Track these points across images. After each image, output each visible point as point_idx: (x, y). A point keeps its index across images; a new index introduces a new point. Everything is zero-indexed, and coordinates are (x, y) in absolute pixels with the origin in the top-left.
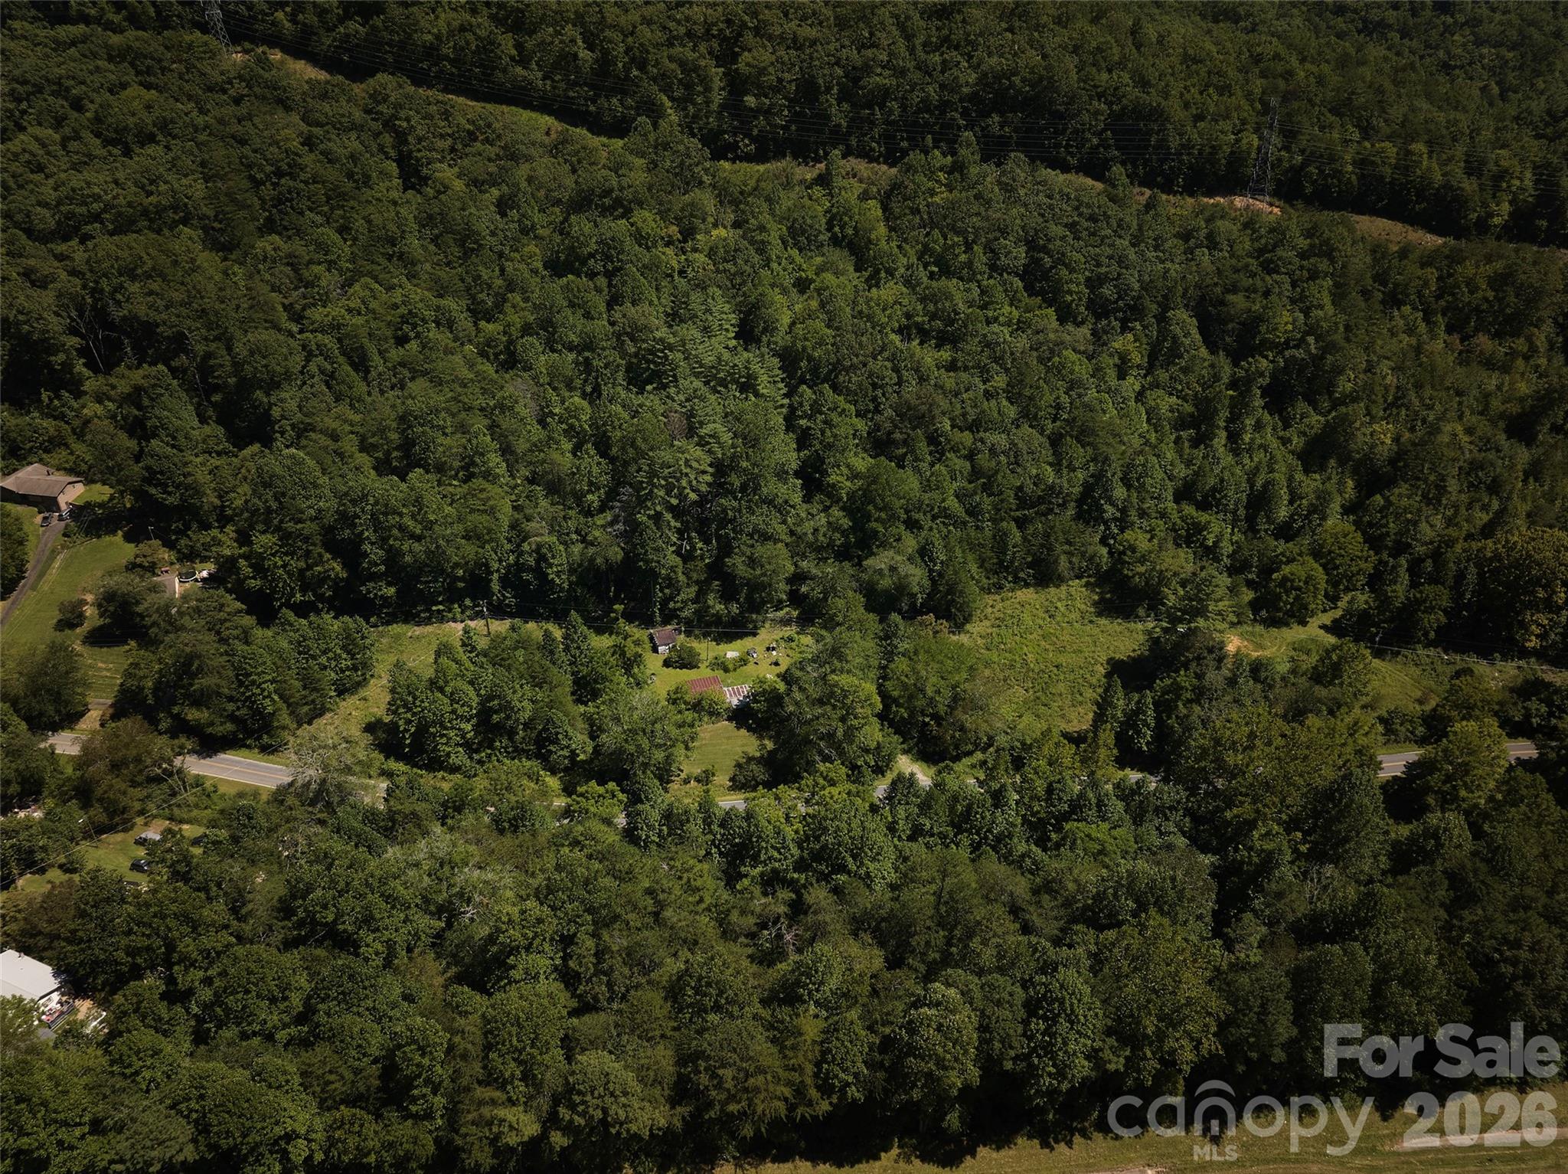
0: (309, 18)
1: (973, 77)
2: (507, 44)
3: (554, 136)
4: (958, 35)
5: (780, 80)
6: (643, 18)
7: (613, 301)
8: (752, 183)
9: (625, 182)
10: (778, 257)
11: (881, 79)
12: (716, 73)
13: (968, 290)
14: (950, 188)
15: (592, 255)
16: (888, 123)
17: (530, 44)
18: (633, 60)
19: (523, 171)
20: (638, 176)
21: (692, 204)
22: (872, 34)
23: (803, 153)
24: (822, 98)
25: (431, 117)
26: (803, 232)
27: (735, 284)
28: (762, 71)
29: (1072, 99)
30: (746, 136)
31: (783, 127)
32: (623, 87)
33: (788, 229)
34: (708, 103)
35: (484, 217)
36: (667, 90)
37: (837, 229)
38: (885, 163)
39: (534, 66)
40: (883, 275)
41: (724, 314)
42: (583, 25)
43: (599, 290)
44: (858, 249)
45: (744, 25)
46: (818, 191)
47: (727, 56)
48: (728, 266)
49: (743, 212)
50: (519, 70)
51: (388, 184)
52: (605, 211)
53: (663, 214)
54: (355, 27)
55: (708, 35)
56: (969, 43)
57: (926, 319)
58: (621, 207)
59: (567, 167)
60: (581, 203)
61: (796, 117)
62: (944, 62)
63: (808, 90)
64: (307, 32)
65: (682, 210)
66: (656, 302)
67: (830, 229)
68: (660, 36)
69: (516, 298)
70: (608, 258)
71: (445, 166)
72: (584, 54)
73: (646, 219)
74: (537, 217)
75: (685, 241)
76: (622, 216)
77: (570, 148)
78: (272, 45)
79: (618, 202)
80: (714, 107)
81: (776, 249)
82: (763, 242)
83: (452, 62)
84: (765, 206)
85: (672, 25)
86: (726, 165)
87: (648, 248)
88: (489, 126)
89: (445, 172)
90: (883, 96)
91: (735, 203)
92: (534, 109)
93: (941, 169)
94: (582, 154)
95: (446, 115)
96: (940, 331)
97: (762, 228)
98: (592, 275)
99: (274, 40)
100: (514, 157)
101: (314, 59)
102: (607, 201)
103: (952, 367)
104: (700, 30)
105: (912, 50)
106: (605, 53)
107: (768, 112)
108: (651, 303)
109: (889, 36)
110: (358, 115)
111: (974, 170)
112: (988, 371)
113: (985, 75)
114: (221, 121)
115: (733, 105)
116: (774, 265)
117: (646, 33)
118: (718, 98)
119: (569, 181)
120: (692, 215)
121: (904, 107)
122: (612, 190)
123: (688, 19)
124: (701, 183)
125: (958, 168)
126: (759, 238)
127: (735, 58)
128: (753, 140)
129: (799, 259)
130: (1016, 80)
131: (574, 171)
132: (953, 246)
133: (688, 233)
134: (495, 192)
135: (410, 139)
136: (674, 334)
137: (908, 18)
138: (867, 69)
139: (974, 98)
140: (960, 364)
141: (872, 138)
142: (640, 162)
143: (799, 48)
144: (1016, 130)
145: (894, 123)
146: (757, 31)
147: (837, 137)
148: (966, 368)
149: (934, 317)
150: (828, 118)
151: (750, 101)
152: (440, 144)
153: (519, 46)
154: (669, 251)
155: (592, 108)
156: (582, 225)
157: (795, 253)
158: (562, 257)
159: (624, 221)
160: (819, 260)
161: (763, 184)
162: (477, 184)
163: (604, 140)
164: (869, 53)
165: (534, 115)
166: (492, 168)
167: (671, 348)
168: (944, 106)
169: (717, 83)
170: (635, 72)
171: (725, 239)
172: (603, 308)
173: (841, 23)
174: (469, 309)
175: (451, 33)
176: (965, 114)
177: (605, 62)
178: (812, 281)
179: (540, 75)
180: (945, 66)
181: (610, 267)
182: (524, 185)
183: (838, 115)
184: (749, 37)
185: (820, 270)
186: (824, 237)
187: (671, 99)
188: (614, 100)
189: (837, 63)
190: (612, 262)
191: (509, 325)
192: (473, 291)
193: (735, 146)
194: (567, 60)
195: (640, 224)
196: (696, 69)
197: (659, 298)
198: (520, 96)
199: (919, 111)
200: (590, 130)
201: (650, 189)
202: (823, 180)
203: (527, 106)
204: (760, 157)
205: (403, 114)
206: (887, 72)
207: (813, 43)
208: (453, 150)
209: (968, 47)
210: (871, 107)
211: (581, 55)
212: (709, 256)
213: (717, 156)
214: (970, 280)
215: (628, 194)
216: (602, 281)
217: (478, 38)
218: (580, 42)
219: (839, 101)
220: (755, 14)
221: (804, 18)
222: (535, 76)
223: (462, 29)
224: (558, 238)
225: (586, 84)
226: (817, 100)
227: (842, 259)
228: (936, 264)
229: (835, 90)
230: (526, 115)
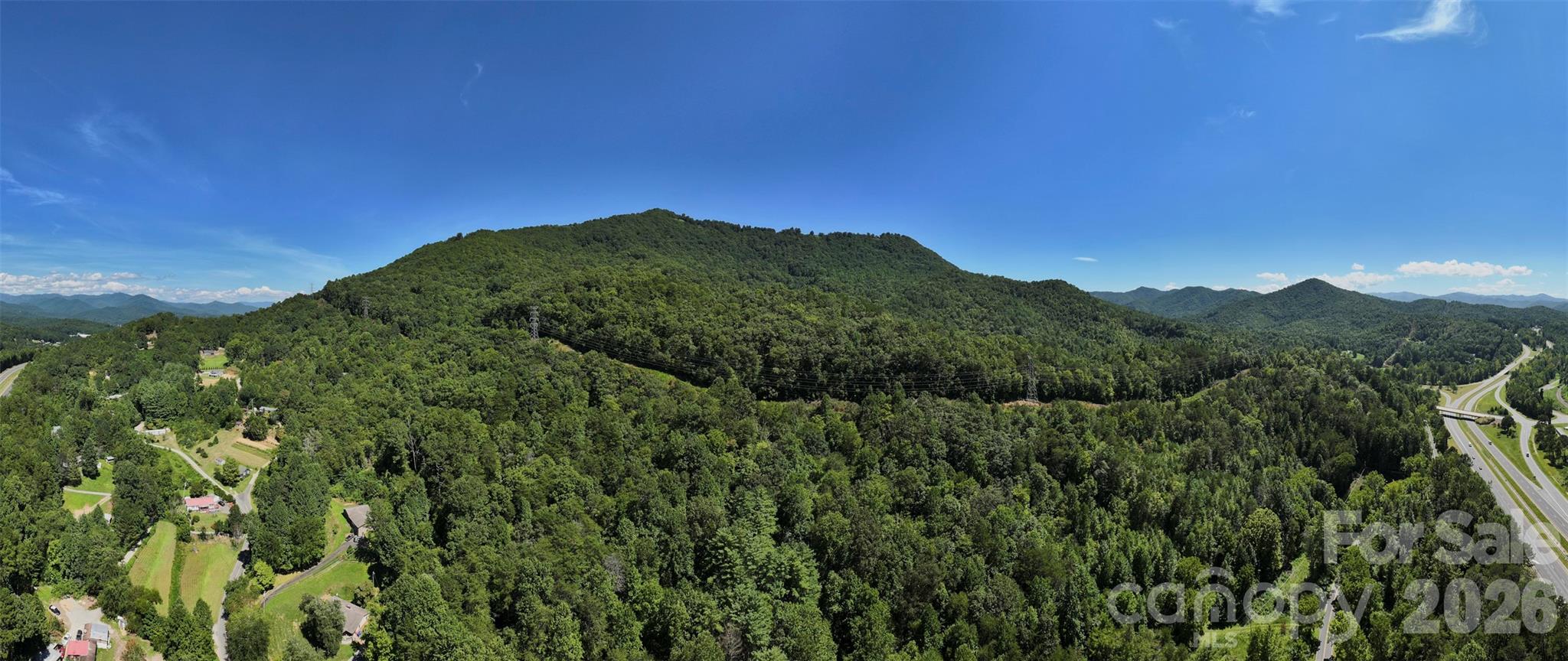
0: (573, 328)
1: (889, 356)
2: (656, 342)
3: (673, 385)
4: (877, 338)
5: (791, 360)
6: (723, 332)
7: (692, 492)
8: (780, 413)
9: (706, 412)
10: (800, 460)
11: (843, 359)
12: (758, 359)
13: (921, 473)
14: (893, 411)
15: (682, 457)
16: (847, 379)
17: (667, 342)
18: (716, 351)
19: (653, 400)
20: (715, 408)
21: (745, 425)
22: (836, 339)
23: (806, 397)
24: (814, 368)
25: (609, 371)
26: (813, 443)
27: (773, 480)
28: (782, 356)
29: (938, 364)
30: (773, 387)
31: (793, 383)
32: (710, 363)
33: (804, 441)
34: (753, 371)
35: (623, 427)
36: (733, 365)
37: (832, 440)
38: (848, 400)
39: (668, 352)
40: (867, 469)
41: (767, 507)
42: (694, 334)
43: (683, 481)
44: (845, 450)
45: (772, 336)
46: (818, 418)
47: (764, 349)
48: (769, 468)
49: (776, 431)
50: (660, 353)
51: (580, 403)
52: (693, 428)
53: (728, 432)
54: (591, 332)
55: (754, 340)
56: (883, 342)
57: (902, 497)
58: (702, 427)
59: (676, 401)
60: (679, 423)
61: (800, 378)
62: (873, 350)
63: (806, 364)
64: (571, 334)
65: (740, 429)
66: (719, 492)
67: (827, 439)
68: (731, 341)
69: (630, 481)
70: (691, 459)
71: (612, 397)
72: (692, 347)
73: (717, 434)
74: (654, 430)
75: (740, 448)
76: (703, 432)
77: (678, 392)
78: (556, 338)
79: (701, 423)
80: (757, 373)
81: (799, 455)
82: (790, 451)
83: (630, 348)
84: (789, 428)
85: (737, 336)
86: (764, 403)
87: (717, 454)
88: (639, 378)
89: (611, 400)
90: (843, 368)
91: (770, 425)
92: (665, 371)
93: (887, 402)
94: (685, 395)
95: (618, 371)
96: (911, 505)
97: (790, 442)
98: (680, 470)
99: (557, 337)
100: (648, 395)
101: (570, 344)
102: (695, 423)
103: (929, 533)
104: (750, 338)
105: (856, 345)
106: (703, 347)
107: (785, 376)
108: (717, 494)
109: (844, 339)
110: (577, 368)
111: (905, 402)
112: (954, 532)
113: (894, 355)
114: (517, 366)
115: (767, 372)
116: (798, 466)
117: (723, 338)
118: (759, 368)
119: (674, 410)
120: (744, 432)
121: (856, 372)
122: (698, 416)
123: (744, 333)
124: (750, 412)
125: (895, 401)
126: (788, 449)
127: (767, 350)
128: (777, 390)
129: (812, 460)
130: (911, 357)
131: (679, 403)
132: (905, 446)
133: (742, 443)
134: (634, 412)
135: (598, 381)
136: (733, 532)
137: (851, 332)
138: (836, 354)
139: (891, 366)
140: (936, 531)
141: (841, 388)
142: (716, 400)
143: (801, 345)
144: (914, 380)
145: (852, 379)
146: (778, 338)
147: (823, 388)
148: (940, 533)
149: (906, 496)
150: (817, 378)
151: (776, 370)
152: (613, 385)
153: (662, 343)
154: (730, 455)
155: (694, 373)
156: (677, 437)
157: (810, 457)
158: (663, 456)
159: (703, 436)
160: (824, 460)
161: (787, 414)
162: (626, 408)
163: (698, 388)
164: (837, 347)
165: (665, 375)
166: (636, 399)
167: (729, 545)
168: (876, 371)
169: (759, 362)
170: (717, 356)
171: (766, 450)
172: (684, 495)
173: (821, 334)
174: (601, 483)
175: (632, 336)
176: (888, 373)
177: (702, 351)
178: (822, 475)
179: (670, 356)
180: (873, 352)
181: (692, 466)
182: (650, 409)
183: (822, 377)
184: (774, 340)
185: (826, 468)
186: (826, 445)
187: (735, 369)
188: (705, 369)
189: (820, 352)
190: (693, 462)
191: (620, 502)
192: (607, 472)
193: (767, 393)
194: (684, 349)
195: (713, 438)
196: (748, 355)
197: (722, 490)
198: (659, 366)
199: (864, 373)
200: (692, 383)
201: (720, 417)
202: (820, 411)
203: (663, 370)
204: (781, 398)
205: (597, 369)
206: (845, 356)
207: (807, 343)
208: (620, 389)
209: (882, 343)
210: (839, 372)
211: (691, 347)
212: (756, 461)
213: (759, 398)
214: (919, 466)
215: (707, 419)
216: (685, 475)
217: (643, 338)
218: (691, 342)
219: (822, 370)
220: (777, 331)
221: (801, 332)
222: (668, 356)
223: (637, 334)
224: (662, 444)
225: (692, 361)
226: (811, 369)
227: (837, 458)
228: (896, 458)
229: (820, 364)
230: (661, 374)
